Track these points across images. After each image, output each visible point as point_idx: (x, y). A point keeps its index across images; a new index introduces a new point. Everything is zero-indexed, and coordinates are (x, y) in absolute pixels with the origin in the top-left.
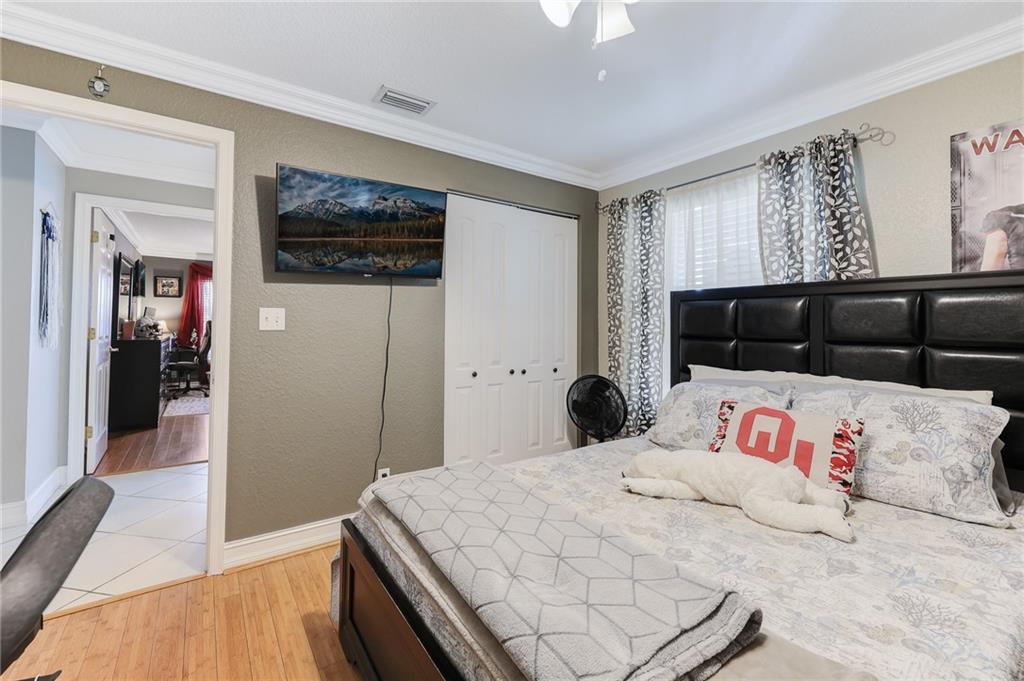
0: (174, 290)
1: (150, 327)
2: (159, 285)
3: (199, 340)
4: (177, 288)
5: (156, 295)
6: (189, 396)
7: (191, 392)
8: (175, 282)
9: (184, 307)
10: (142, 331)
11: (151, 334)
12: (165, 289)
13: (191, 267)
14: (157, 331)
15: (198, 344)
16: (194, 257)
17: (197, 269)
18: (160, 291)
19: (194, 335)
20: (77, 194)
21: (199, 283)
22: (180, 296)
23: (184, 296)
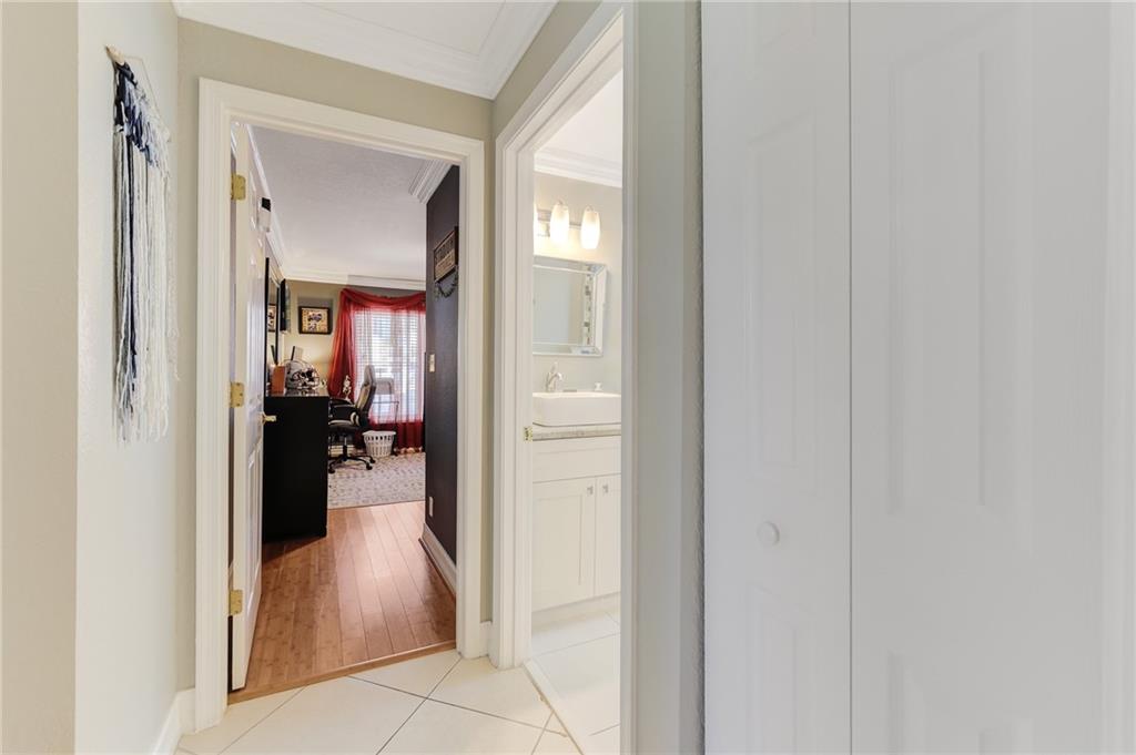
0: (322, 325)
1: (303, 374)
2: (305, 318)
3: (352, 390)
4: (325, 322)
5: (301, 331)
6: (345, 466)
7: (347, 462)
8: (324, 313)
9: (335, 346)
10: (292, 380)
11: (305, 384)
12: (312, 323)
13: (342, 293)
14: (312, 380)
15: (351, 396)
16: (344, 281)
17: (350, 297)
18: (306, 327)
19: (347, 383)
20: (203, 82)
21: (352, 314)
22: (329, 333)
23: (333, 334)
